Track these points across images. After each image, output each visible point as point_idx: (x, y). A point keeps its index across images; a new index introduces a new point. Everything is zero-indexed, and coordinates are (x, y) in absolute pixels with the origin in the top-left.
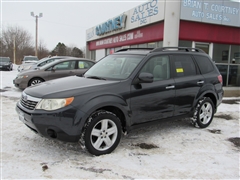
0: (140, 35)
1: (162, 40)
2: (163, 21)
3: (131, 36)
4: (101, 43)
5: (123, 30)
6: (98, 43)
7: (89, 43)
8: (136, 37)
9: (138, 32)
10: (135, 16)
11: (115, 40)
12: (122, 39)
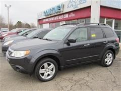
0: (73, 15)
1: (90, 17)
2: (90, 6)
3: (67, 16)
4: (47, 20)
5: (62, 13)
6: (44, 20)
7: (39, 20)
8: (70, 16)
9: (72, 13)
10: (70, 4)
11: (56, 18)
12: (60, 18)
